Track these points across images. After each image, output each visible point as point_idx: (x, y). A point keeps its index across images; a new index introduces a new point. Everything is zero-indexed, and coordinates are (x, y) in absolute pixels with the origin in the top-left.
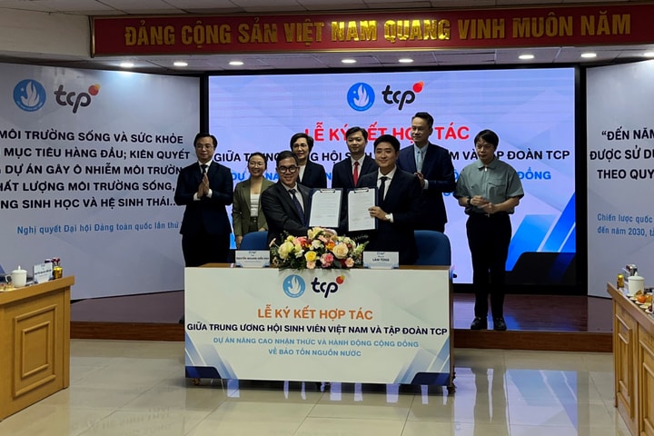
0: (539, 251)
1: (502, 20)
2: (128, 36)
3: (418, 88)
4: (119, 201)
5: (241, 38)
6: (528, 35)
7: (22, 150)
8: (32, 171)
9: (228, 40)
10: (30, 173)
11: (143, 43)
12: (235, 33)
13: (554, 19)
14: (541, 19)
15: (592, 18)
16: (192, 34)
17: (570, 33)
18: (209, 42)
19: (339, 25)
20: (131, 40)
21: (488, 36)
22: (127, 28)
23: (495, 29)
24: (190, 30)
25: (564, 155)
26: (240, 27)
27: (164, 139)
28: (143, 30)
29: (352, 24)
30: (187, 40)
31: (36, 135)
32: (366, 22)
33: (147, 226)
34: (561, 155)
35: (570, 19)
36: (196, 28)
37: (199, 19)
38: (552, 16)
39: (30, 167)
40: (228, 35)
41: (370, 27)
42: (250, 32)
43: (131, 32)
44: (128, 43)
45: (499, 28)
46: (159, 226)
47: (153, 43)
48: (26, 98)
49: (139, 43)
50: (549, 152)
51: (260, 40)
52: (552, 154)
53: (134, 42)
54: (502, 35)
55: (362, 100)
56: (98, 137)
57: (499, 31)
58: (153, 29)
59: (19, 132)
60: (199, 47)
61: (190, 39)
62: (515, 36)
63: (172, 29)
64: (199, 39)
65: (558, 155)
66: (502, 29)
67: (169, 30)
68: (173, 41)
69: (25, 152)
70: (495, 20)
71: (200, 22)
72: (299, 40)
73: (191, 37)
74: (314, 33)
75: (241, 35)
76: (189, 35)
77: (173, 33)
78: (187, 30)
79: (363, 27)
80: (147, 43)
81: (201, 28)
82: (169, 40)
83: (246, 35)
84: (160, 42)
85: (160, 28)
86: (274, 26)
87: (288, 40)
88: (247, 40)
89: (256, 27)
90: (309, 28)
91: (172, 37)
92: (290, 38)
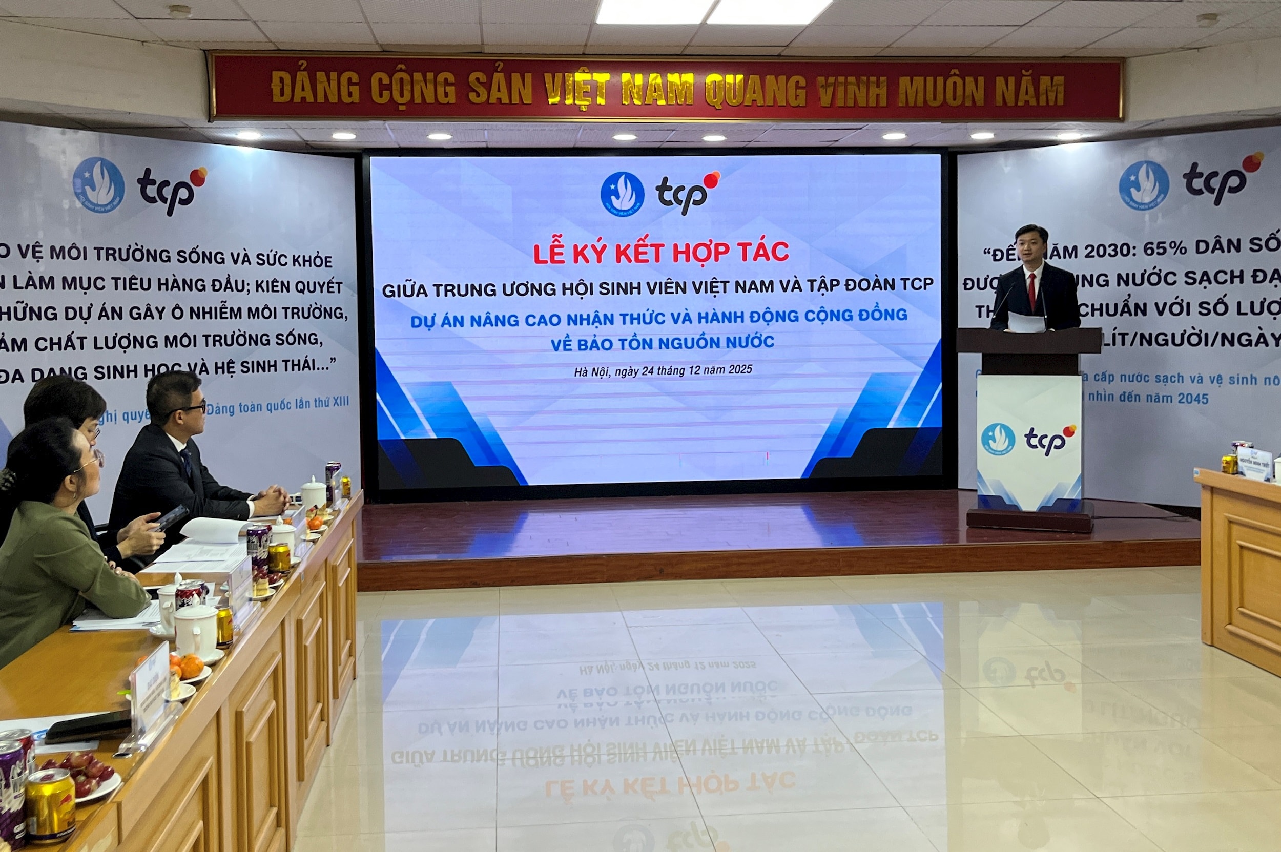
0: (891, 425)
1: (883, 79)
2: (276, 86)
3: (711, 181)
4: (242, 365)
5: (472, 96)
6: (920, 102)
7: (89, 279)
8: (107, 315)
9: (452, 99)
10: (104, 318)
11: (304, 99)
12: (464, 87)
13: (959, 81)
14: (940, 80)
15: (1012, 80)
16: (389, 87)
17: (980, 100)
18: (418, 100)
19: (633, 78)
20: (282, 94)
21: (862, 102)
22: (274, 73)
23: (874, 90)
24: (386, 81)
25: (926, 284)
26: (472, 77)
27: (305, 261)
28: (302, 76)
29: (655, 78)
30: (381, 96)
31: (111, 253)
32: (677, 75)
33: (284, 405)
34: (922, 284)
35: (981, 80)
36: (398, 75)
37: (401, 61)
38: (955, 75)
39: (103, 309)
40: (451, 90)
41: (683, 84)
42: (488, 86)
43: (282, 80)
44: (277, 98)
45: (877, 91)
46: (301, 404)
47: (321, 99)
48: (93, 189)
49: (297, 99)
50: (905, 280)
51: (505, 100)
52: (909, 283)
53: (287, 97)
54: (883, 102)
55: (625, 200)
56: (207, 258)
57: (878, 95)
58: (320, 75)
59: (85, 248)
60: (402, 108)
61: (386, 94)
62: (901, 102)
63: (355, 78)
64: (402, 96)
65: (917, 284)
66: (883, 91)
67: (350, 79)
68: (356, 98)
69: (94, 283)
70: (873, 79)
71: (403, 67)
72: (569, 102)
73: (389, 92)
74: (593, 90)
75: (474, 90)
76: (383, 87)
77: (355, 84)
78: (380, 80)
79: (672, 83)
80: (310, 99)
81: (406, 76)
82: (350, 94)
83: (482, 91)
84: (333, 99)
85: (334, 75)
86: (528, 77)
87: (551, 101)
88: (483, 98)
89: (499, 77)
90: (585, 82)
91: (355, 90)
92: (554, 97)
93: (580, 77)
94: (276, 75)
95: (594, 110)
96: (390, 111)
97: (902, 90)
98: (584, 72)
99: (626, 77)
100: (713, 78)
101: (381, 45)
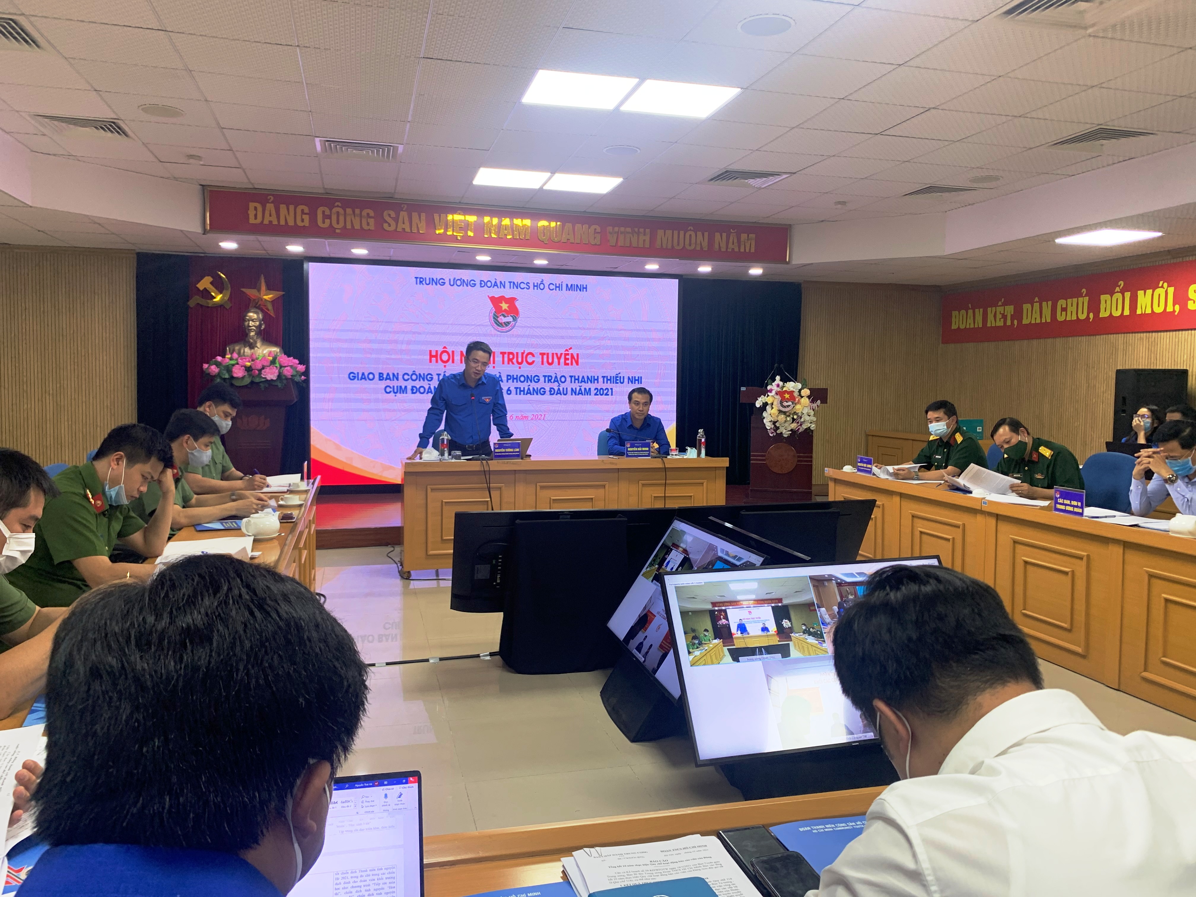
1: (647, 230)
2: (251, 213)
5: (386, 226)
6: (670, 247)
9: (372, 227)
11: (271, 222)
12: (380, 220)
13: (693, 234)
14: (682, 233)
15: (724, 235)
16: (329, 217)
17: (706, 247)
19: (492, 220)
20: (256, 218)
21: (635, 245)
23: (642, 238)
24: (327, 212)
26: (386, 214)
28: (270, 207)
29: (506, 222)
30: (324, 222)
32: (520, 220)
35: (706, 234)
36: (335, 210)
37: (338, 200)
38: (690, 230)
40: (372, 221)
41: (524, 226)
42: (396, 220)
43: (256, 209)
44: (252, 221)
45: (644, 238)
47: (282, 223)
49: (266, 222)
51: (408, 230)
53: (259, 220)
54: (647, 245)
57: (644, 240)
58: (283, 208)
60: (338, 231)
61: (327, 221)
62: (658, 246)
63: (306, 210)
64: (338, 223)
66: (647, 238)
67: (303, 210)
68: (307, 223)
70: (642, 230)
71: (339, 204)
72: (449, 233)
73: (329, 220)
74: (466, 226)
75: (386, 222)
76: (326, 217)
77: (306, 214)
78: (324, 212)
79: (516, 225)
80: (275, 222)
81: (341, 211)
82: (303, 221)
83: (393, 223)
84: (291, 223)
85: (292, 207)
86: (423, 216)
87: (437, 232)
88: (392, 228)
89: (403, 214)
90: (461, 221)
91: (306, 218)
92: (439, 229)
93: (458, 217)
94: (252, 205)
95: (466, 239)
96: (330, 233)
97: (659, 238)
98: (460, 214)
99: (487, 219)
100: (543, 223)
101: (325, 189)
